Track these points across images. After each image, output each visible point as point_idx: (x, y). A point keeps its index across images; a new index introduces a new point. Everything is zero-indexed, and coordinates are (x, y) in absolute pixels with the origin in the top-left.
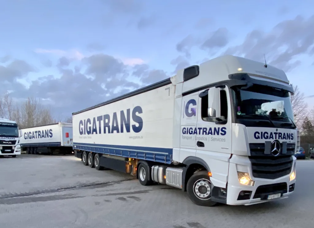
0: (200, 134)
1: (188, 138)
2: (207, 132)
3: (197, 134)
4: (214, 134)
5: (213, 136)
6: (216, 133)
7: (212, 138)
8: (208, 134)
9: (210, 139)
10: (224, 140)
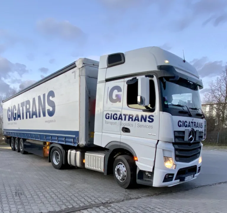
0: (125, 120)
1: (111, 123)
2: (134, 118)
3: (122, 120)
4: (141, 121)
5: (140, 122)
6: (143, 120)
7: (139, 125)
8: (135, 121)
9: (137, 125)
10: (152, 127)
